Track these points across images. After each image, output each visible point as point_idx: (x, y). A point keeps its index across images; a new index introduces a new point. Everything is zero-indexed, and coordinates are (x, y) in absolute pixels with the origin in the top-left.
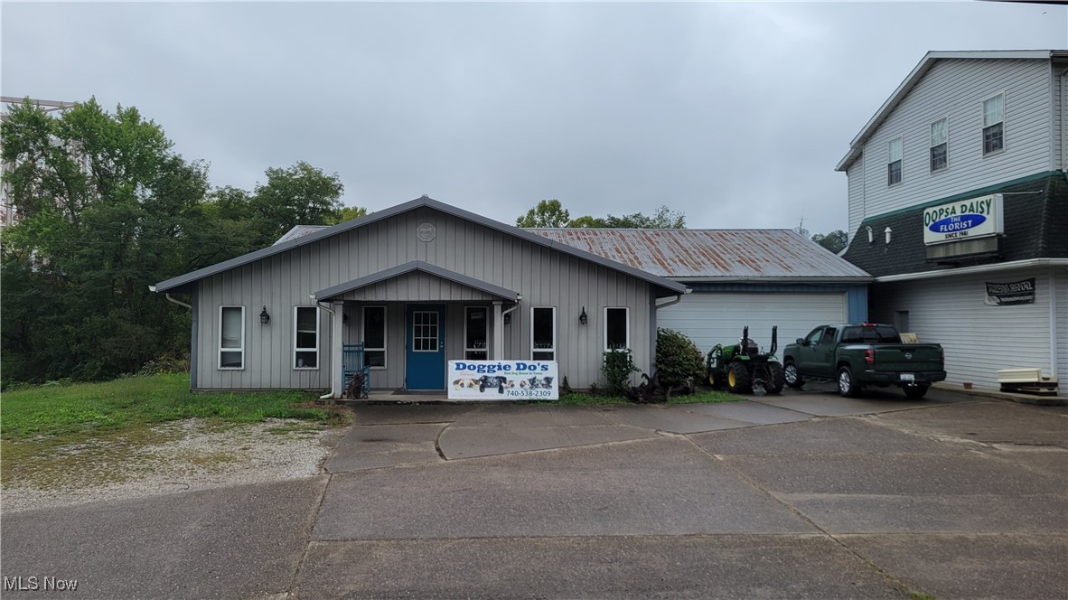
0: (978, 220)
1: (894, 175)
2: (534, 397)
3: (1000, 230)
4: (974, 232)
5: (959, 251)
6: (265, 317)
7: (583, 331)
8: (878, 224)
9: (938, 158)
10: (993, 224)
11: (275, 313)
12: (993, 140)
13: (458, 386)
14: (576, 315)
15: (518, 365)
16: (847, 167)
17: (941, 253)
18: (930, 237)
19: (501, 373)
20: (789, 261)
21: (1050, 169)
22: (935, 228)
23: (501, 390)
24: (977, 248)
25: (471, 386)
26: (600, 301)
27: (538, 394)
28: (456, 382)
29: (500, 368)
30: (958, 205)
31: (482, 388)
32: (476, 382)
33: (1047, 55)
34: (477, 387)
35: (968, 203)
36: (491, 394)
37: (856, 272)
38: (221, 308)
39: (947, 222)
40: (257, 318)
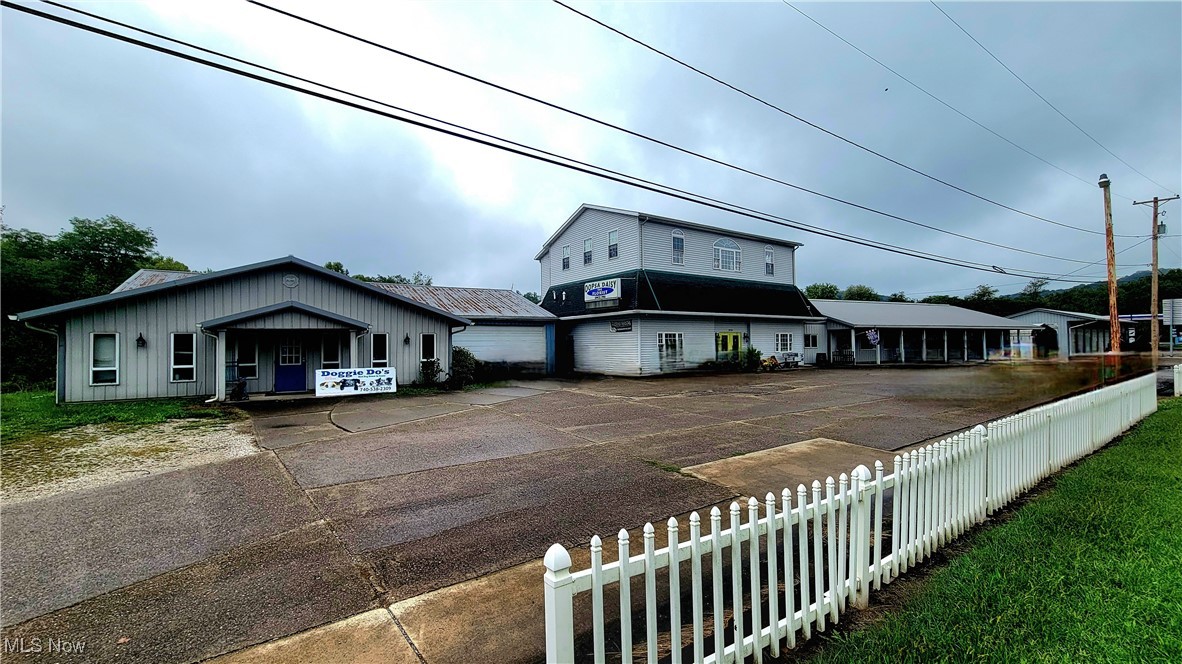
0: (610, 291)
1: (566, 265)
2: (379, 391)
3: (620, 296)
4: (608, 296)
5: (601, 305)
6: (142, 343)
7: (407, 348)
8: (559, 289)
9: (588, 258)
10: (616, 293)
11: (152, 337)
12: (613, 252)
13: (324, 387)
14: (401, 338)
15: (368, 371)
16: (540, 258)
17: (592, 306)
18: (588, 298)
19: (356, 377)
20: (514, 308)
21: (639, 268)
22: (590, 293)
23: (356, 388)
24: (610, 304)
25: (333, 386)
26: (417, 330)
27: (382, 389)
28: (323, 384)
29: (355, 374)
30: (601, 282)
31: (342, 388)
32: (338, 383)
33: (637, 215)
34: (339, 387)
35: (605, 281)
36: (349, 391)
37: (550, 315)
38: (92, 335)
39: (596, 291)
40: (132, 342)
